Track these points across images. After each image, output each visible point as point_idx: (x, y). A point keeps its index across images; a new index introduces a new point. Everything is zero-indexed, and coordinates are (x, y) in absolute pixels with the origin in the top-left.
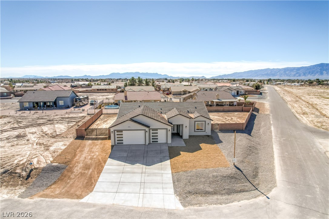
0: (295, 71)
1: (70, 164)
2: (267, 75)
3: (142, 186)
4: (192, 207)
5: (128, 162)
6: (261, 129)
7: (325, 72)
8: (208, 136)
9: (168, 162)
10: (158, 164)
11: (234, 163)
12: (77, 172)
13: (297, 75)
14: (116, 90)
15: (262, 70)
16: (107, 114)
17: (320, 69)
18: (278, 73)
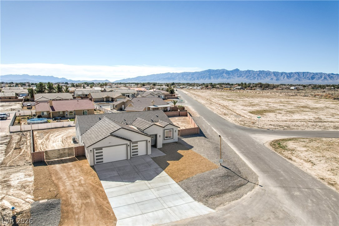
0: (190, 75)
1: (62, 197)
2: (168, 79)
3: (162, 202)
4: (219, 208)
5: (126, 180)
6: (207, 131)
7: (212, 77)
8: (176, 142)
9: (164, 173)
10: (157, 177)
11: (221, 164)
12: (78, 204)
13: (193, 79)
14: (16, 98)
15: (163, 74)
16: (39, 130)
17: (209, 74)
18: (177, 78)
